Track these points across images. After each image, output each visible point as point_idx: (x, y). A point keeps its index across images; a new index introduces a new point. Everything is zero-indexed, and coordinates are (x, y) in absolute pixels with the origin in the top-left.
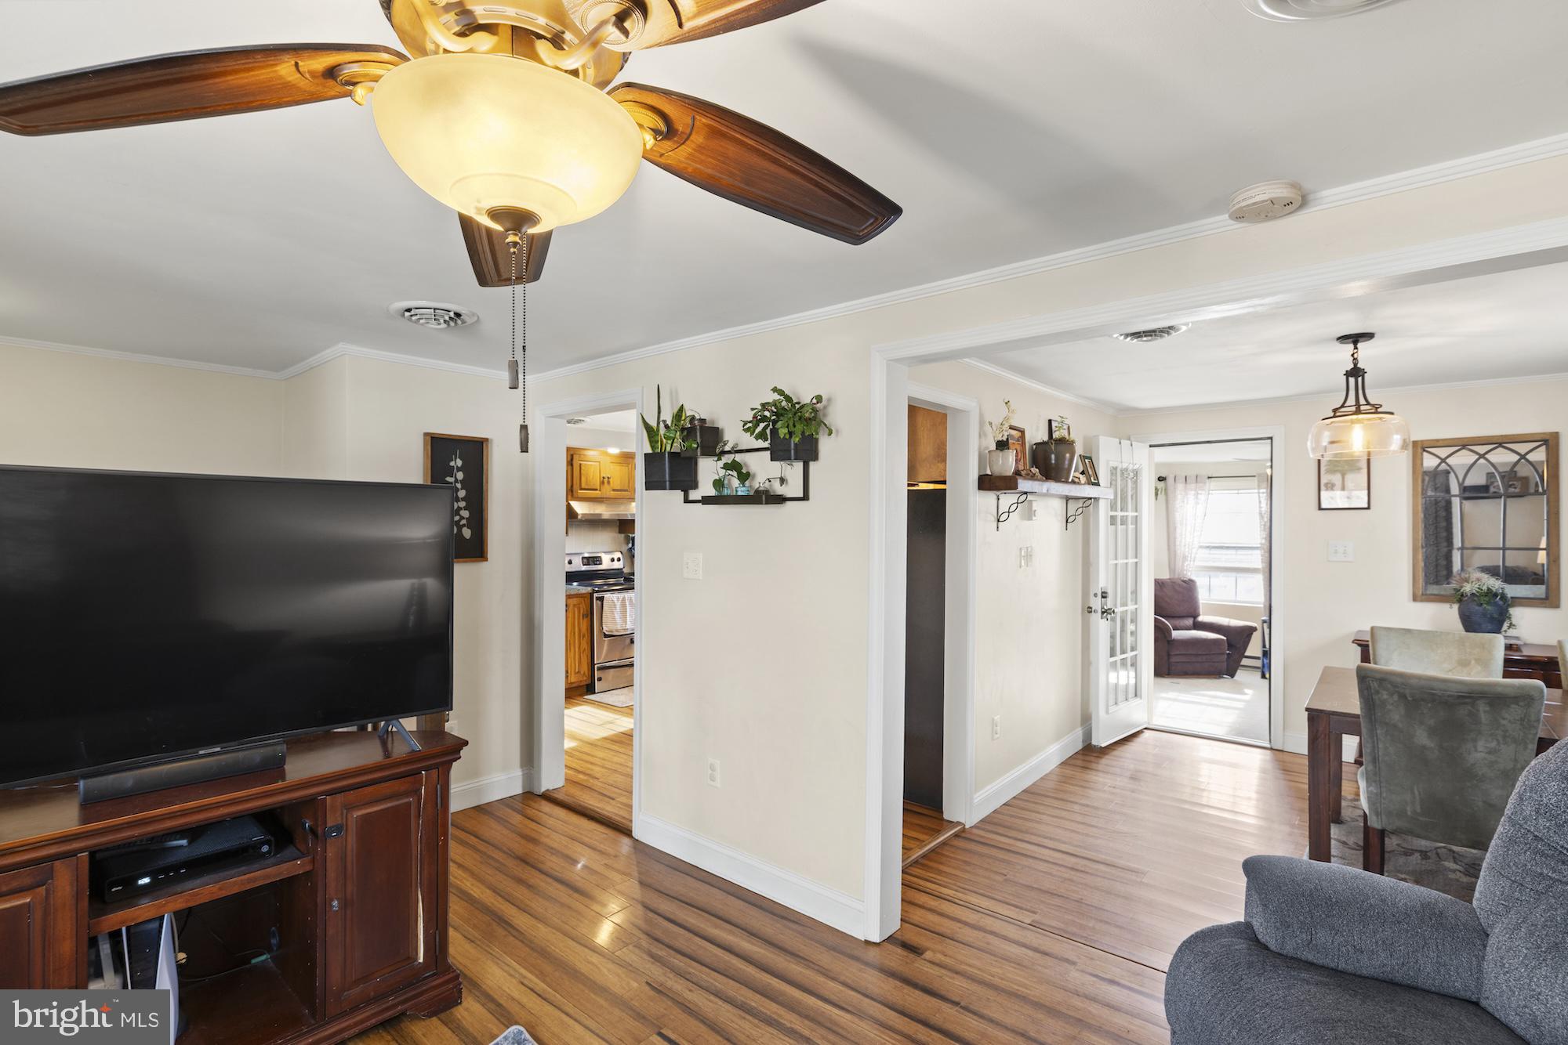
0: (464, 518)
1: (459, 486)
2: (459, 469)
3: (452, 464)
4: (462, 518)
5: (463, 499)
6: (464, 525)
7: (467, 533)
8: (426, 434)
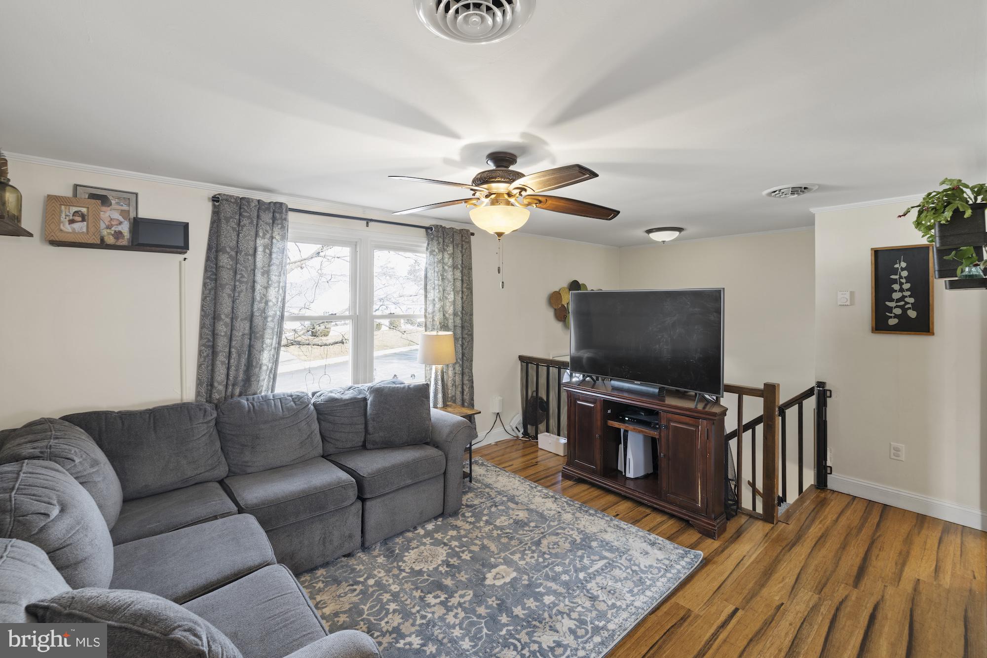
0: (909, 303)
1: (903, 281)
2: (903, 269)
3: (897, 266)
4: (907, 303)
5: (907, 290)
6: (910, 308)
7: (912, 314)
8: (872, 249)
